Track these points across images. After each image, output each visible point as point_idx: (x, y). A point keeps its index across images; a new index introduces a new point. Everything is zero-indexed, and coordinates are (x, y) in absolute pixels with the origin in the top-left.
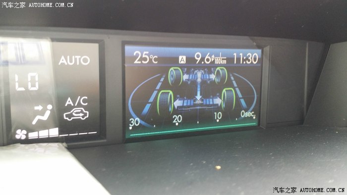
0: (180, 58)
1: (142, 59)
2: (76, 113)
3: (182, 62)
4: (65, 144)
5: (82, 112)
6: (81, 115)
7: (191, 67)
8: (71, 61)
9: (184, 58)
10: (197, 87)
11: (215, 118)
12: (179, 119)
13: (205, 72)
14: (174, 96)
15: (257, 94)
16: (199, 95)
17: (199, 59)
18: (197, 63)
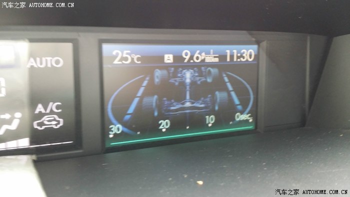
0: (166, 56)
1: (122, 59)
5: (55, 120)
6: (54, 123)
9: (171, 56)
10: (186, 88)
11: (207, 122)
12: (167, 124)
13: (195, 71)
14: (160, 100)
15: (254, 94)
16: (188, 97)
17: (187, 58)
18: (186, 61)
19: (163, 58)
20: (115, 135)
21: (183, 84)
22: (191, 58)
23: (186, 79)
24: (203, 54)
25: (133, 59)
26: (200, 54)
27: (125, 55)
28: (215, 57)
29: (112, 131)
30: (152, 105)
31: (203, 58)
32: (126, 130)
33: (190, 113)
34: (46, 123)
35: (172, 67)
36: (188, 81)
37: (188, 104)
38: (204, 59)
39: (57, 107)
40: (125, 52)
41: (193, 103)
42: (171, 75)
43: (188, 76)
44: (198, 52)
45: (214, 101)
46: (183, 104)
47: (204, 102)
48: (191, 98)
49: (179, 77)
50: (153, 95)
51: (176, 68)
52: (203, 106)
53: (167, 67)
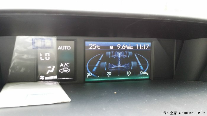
0: (110, 47)
1: (93, 47)
2: (65, 70)
4: (59, 82)
5: (67, 69)
6: (67, 70)
9: (112, 47)
10: (118, 59)
11: (128, 74)
12: (110, 74)
13: (122, 53)
14: (107, 64)
15: (149, 64)
16: (119, 63)
17: (119, 47)
18: (119, 49)
19: (109, 47)
20: (89, 76)
21: (117, 58)
22: (121, 47)
25: (97, 47)
26: (125, 46)
27: (94, 46)
28: (131, 47)
29: (88, 75)
30: (104, 66)
31: (126, 47)
32: (93, 75)
33: (120, 70)
34: (64, 70)
35: (113, 51)
36: (119, 57)
37: (119, 66)
39: (68, 65)
40: (94, 45)
41: (121, 66)
42: (112, 54)
43: (119, 55)
44: (124, 45)
45: (130, 65)
46: (117, 66)
47: (126, 66)
49: (115, 55)
50: (104, 62)
51: (115, 51)
52: (126, 67)
53: (111, 50)
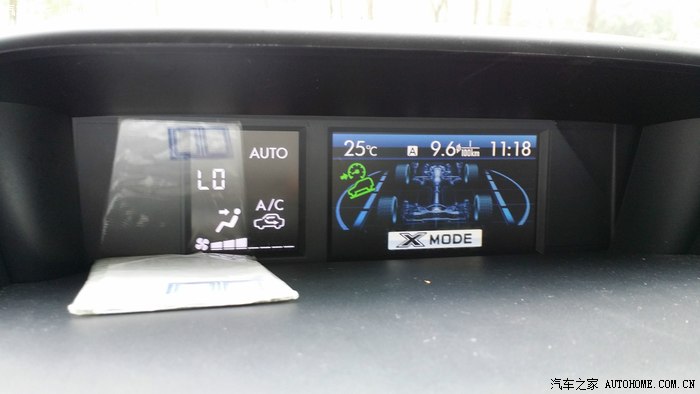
0: (409, 148)
1: (355, 150)
2: (270, 220)
3: (412, 155)
5: (276, 219)
6: (276, 222)
7: (426, 162)
8: (264, 155)
9: (416, 148)
10: (434, 189)
13: (446, 167)
14: (400, 202)
15: (531, 202)
16: (437, 201)
17: (437, 150)
18: (435, 155)
19: (406, 149)
21: (430, 183)
22: (443, 150)
23: (434, 177)
24: (459, 146)
25: (367, 151)
26: (454, 145)
27: (358, 146)
28: (474, 150)
30: (390, 209)
31: (458, 151)
33: (438, 221)
34: (267, 222)
35: (416, 161)
36: (437, 180)
37: (437, 210)
38: (460, 152)
39: (280, 205)
41: (443, 209)
42: (415, 172)
43: (438, 173)
44: (452, 143)
45: (472, 207)
46: (430, 209)
47: (458, 209)
48: (440, 202)
49: (425, 175)
50: (391, 196)
52: (457, 213)
53: (411, 161)
